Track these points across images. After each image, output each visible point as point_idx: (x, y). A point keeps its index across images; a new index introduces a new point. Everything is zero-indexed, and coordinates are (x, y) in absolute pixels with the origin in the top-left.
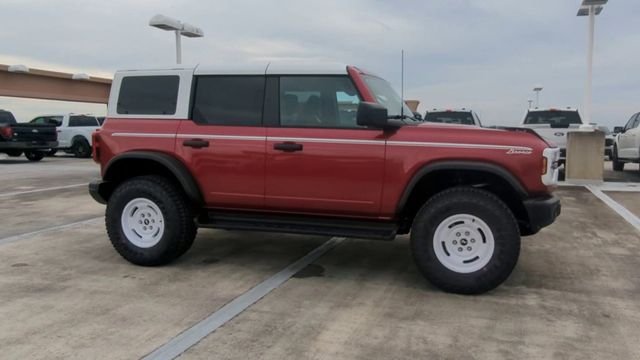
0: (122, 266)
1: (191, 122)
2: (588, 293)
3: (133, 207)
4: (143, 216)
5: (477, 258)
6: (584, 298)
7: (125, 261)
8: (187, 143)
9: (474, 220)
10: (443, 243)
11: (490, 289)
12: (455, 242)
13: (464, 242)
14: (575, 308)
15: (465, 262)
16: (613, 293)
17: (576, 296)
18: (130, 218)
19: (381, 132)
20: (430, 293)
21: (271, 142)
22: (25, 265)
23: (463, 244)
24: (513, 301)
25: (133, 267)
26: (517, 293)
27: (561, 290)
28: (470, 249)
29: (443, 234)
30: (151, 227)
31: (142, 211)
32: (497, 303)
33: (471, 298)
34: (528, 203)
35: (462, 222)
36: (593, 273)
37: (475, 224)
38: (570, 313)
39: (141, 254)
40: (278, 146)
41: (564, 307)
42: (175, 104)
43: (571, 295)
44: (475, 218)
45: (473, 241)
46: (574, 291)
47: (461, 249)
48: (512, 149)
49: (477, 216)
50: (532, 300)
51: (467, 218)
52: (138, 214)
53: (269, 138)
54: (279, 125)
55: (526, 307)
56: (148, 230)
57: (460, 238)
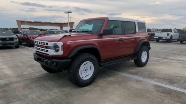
2: (25, 80)
6: (25, 78)
14: (27, 76)
16: (17, 82)
17: (28, 78)
24: (41, 73)
26: (42, 75)
27: (32, 78)
38: (27, 75)
41: (29, 76)
43: (29, 78)
46: (29, 79)
50: (38, 75)
55: (37, 73)
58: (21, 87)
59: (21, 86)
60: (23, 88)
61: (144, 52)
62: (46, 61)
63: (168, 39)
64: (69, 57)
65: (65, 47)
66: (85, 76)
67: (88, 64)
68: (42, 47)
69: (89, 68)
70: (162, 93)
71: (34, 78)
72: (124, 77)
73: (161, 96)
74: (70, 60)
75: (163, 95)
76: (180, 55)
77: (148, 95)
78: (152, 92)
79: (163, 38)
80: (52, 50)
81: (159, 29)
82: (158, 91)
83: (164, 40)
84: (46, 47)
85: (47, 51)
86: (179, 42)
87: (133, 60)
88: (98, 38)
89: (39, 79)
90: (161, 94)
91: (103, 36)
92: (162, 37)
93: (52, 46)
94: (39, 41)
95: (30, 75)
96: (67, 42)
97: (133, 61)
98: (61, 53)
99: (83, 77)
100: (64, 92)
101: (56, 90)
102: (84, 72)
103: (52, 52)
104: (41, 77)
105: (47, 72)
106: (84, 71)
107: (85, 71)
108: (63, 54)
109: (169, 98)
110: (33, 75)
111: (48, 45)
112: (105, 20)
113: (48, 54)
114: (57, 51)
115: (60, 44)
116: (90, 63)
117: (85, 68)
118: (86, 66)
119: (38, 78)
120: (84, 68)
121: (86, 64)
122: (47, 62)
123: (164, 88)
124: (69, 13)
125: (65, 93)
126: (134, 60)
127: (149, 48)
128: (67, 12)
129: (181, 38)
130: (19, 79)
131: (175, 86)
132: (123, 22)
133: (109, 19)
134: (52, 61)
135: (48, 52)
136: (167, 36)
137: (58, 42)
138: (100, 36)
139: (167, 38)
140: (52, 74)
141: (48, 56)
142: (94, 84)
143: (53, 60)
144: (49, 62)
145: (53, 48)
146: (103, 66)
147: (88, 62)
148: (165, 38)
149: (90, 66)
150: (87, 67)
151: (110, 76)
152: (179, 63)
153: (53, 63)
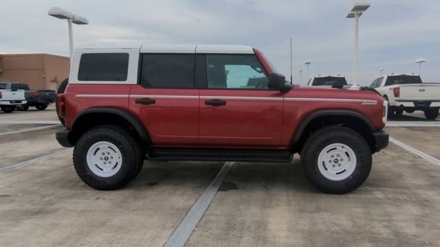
0: (88, 191)
1: (140, 86)
3: (96, 148)
4: (104, 154)
5: (345, 170)
7: (89, 187)
8: (138, 101)
9: (343, 147)
10: (323, 162)
11: (354, 190)
12: (330, 161)
13: (336, 161)
15: (337, 174)
18: (93, 156)
19: (278, 92)
20: (316, 195)
21: (202, 99)
22: (9, 196)
23: (336, 163)
25: (97, 191)
28: (339, 165)
29: (324, 156)
30: (110, 163)
31: (103, 151)
32: (361, 198)
33: (343, 196)
34: (376, 134)
35: (335, 149)
37: (344, 149)
39: (104, 182)
40: (207, 102)
42: (126, 73)
43: (399, 190)
44: (344, 145)
45: (342, 160)
47: (334, 166)
48: (365, 102)
49: (345, 144)
51: (338, 145)
52: (99, 153)
53: (201, 97)
54: (207, 88)
56: (108, 164)
57: (334, 158)
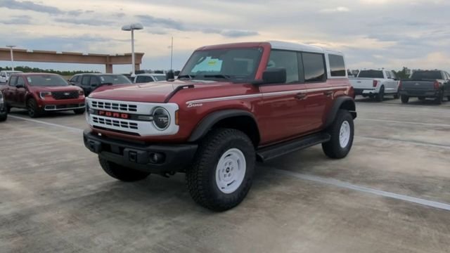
2: (63, 202)
6: (64, 198)
16: (46, 209)
17: (70, 198)
24: (100, 183)
26: (105, 187)
27: (83, 197)
36: (74, 218)
38: (64, 189)
46: (74, 200)
50: (92, 187)
55: (90, 184)
58: (62, 220)
59: (61, 217)
60: (69, 222)
61: (343, 124)
62: (130, 151)
63: (376, 94)
64: (193, 139)
65: (182, 115)
66: (228, 185)
67: (235, 154)
68: (116, 117)
69: (235, 164)
70: (409, 215)
71: (89, 197)
72: (309, 185)
73: (408, 221)
74: (196, 146)
75: (411, 219)
76: (411, 129)
77: (380, 221)
78: (387, 214)
79: (365, 92)
80: (149, 123)
81: (353, 71)
82: (397, 210)
83: (365, 95)
84: (130, 116)
85: (134, 126)
86: (400, 101)
87: (321, 144)
88: (248, 92)
89: (101, 198)
90: (407, 217)
91: (262, 88)
92: (363, 90)
93: (148, 112)
94: (98, 100)
95: (72, 189)
96: (187, 103)
97: (319, 146)
98: (173, 129)
99: (222, 188)
100: (183, 225)
101: (161, 223)
102: (225, 176)
103: (147, 129)
104: (107, 194)
105: (115, 180)
106: (225, 173)
107: (228, 172)
108: (178, 132)
109: (426, 223)
110: (80, 189)
111: (136, 110)
112: (262, 48)
113: (137, 134)
114: (162, 125)
115: (171, 108)
116: (239, 153)
117: (227, 166)
118: (229, 159)
119: (98, 195)
120: (226, 164)
121: (229, 155)
122: (136, 152)
123: (406, 203)
124: (135, 31)
125: (185, 228)
126: (323, 145)
127: (354, 115)
128: (129, 28)
129: (404, 91)
130: (47, 201)
131: (428, 199)
132: (300, 54)
133: (273, 47)
134: (148, 151)
135: (137, 128)
136: (372, 87)
137: (166, 102)
138: (255, 87)
139: (373, 92)
140: (130, 184)
141: (138, 139)
142: (245, 203)
143: (152, 147)
144: (139, 152)
145: (151, 118)
146: (265, 158)
147: (233, 151)
148: (368, 92)
149: (238, 161)
150: (230, 163)
151: (276, 183)
152: (417, 146)
153: (152, 155)
